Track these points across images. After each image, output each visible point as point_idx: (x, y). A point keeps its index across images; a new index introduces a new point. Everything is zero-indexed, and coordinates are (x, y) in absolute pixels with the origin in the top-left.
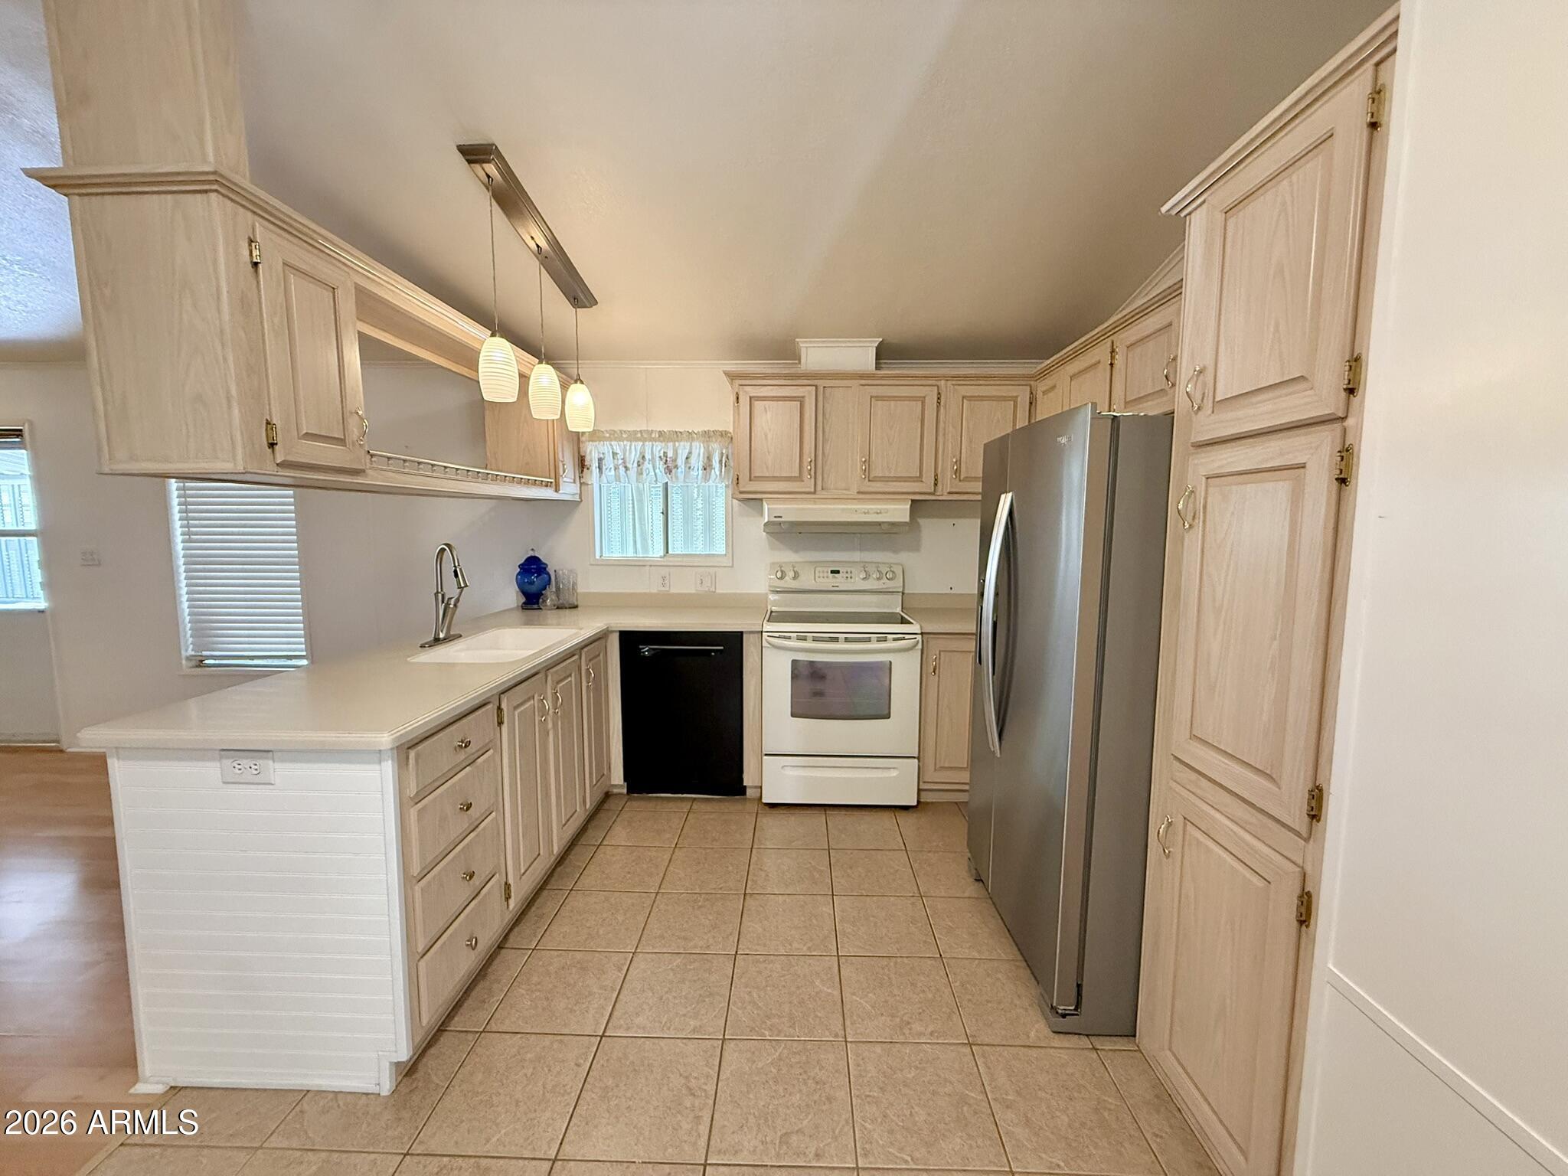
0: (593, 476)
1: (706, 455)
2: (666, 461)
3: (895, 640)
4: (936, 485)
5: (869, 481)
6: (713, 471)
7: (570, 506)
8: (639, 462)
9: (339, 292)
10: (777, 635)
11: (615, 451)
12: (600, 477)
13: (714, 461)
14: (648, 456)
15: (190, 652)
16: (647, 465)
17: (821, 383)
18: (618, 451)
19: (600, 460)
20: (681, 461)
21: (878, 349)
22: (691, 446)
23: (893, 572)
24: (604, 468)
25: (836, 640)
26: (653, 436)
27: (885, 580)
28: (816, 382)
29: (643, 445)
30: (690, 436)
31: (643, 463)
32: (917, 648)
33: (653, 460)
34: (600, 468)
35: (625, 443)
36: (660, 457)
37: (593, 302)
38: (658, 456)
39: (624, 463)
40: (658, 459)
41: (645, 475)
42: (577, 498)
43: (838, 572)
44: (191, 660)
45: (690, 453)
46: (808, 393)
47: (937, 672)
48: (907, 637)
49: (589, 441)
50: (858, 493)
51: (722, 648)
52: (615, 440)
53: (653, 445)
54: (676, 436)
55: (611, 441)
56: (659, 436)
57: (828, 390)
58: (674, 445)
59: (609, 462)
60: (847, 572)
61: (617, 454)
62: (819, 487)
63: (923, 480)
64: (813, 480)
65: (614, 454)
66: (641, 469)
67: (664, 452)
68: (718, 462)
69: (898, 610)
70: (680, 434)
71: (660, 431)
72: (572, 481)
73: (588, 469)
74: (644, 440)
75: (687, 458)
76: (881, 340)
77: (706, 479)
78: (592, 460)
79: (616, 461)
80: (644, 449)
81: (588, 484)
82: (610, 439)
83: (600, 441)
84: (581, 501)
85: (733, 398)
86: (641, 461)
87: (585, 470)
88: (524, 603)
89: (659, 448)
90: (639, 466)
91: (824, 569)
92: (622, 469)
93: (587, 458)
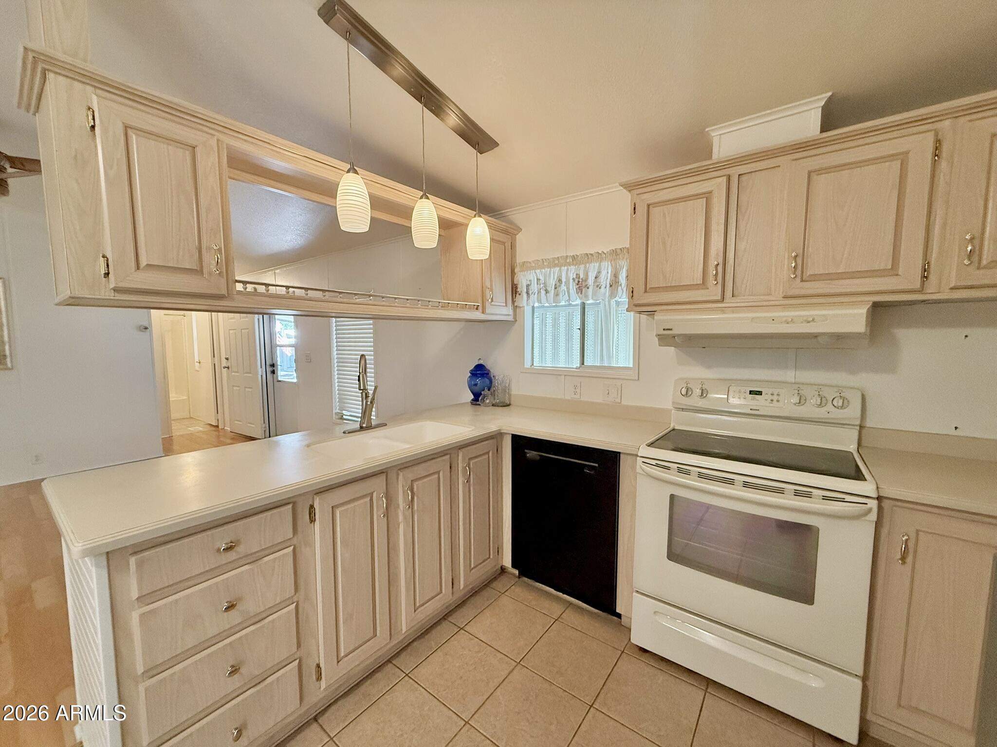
0: (522, 300)
1: (614, 272)
2: (579, 282)
3: (825, 498)
4: (925, 278)
5: (802, 281)
6: (620, 288)
7: (505, 326)
8: (555, 285)
9: (198, 150)
10: (654, 462)
11: (538, 278)
12: (527, 300)
13: (620, 278)
14: (564, 280)
15: (338, 411)
16: (563, 287)
17: (735, 171)
18: (541, 278)
19: (528, 286)
20: (591, 281)
21: (824, 109)
22: (600, 265)
23: (844, 399)
24: (530, 292)
25: (731, 482)
26: (568, 261)
27: (830, 407)
28: (726, 172)
29: (560, 269)
30: (599, 257)
31: (560, 286)
32: (867, 518)
33: (567, 284)
34: (528, 293)
35: (546, 269)
36: (573, 279)
37: (493, 144)
38: (571, 278)
39: (545, 286)
40: (571, 281)
41: (561, 295)
42: (511, 318)
43: (759, 393)
44: (338, 415)
45: (599, 272)
46: (717, 185)
47: (909, 559)
48: (848, 498)
49: (520, 272)
50: (785, 297)
51: (597, 465)
52: (538, 269)
53: (568, 269)
54: (588, 258)
55: (535, 269)
56: (573, 260)
57: (744, 178)
58: (585, 267)
59: (534, 288)
60: (772, 394)
61: (540, 279)
62: (729, 293)
63: (900, 273)
64: (720, 286)
65: (538, 280)
66: (558, 291)
67: (577, 274)
68: (624, 278)
69: (852, 448)
70: (590, 256)
71: (573, 256)
72: (505, 304)
73: (519, 294)
74: (560, 265)
75: (596, 278)
76: (830, 94)
77: (613, 295)
78: (522, 288)
79: (539, 285)
80: (561, 273)
81: (520, 307)
82: (534, 268)
83: (527, 271)
84: (516, 321)
85: (629, 209)
86: (558, 284)
87: (517, 295)
88: (472, 400)
89: (572, 271)
90: (556, 288)
91: (739, 388)
92: (543, 292)
93: (519, 286)
